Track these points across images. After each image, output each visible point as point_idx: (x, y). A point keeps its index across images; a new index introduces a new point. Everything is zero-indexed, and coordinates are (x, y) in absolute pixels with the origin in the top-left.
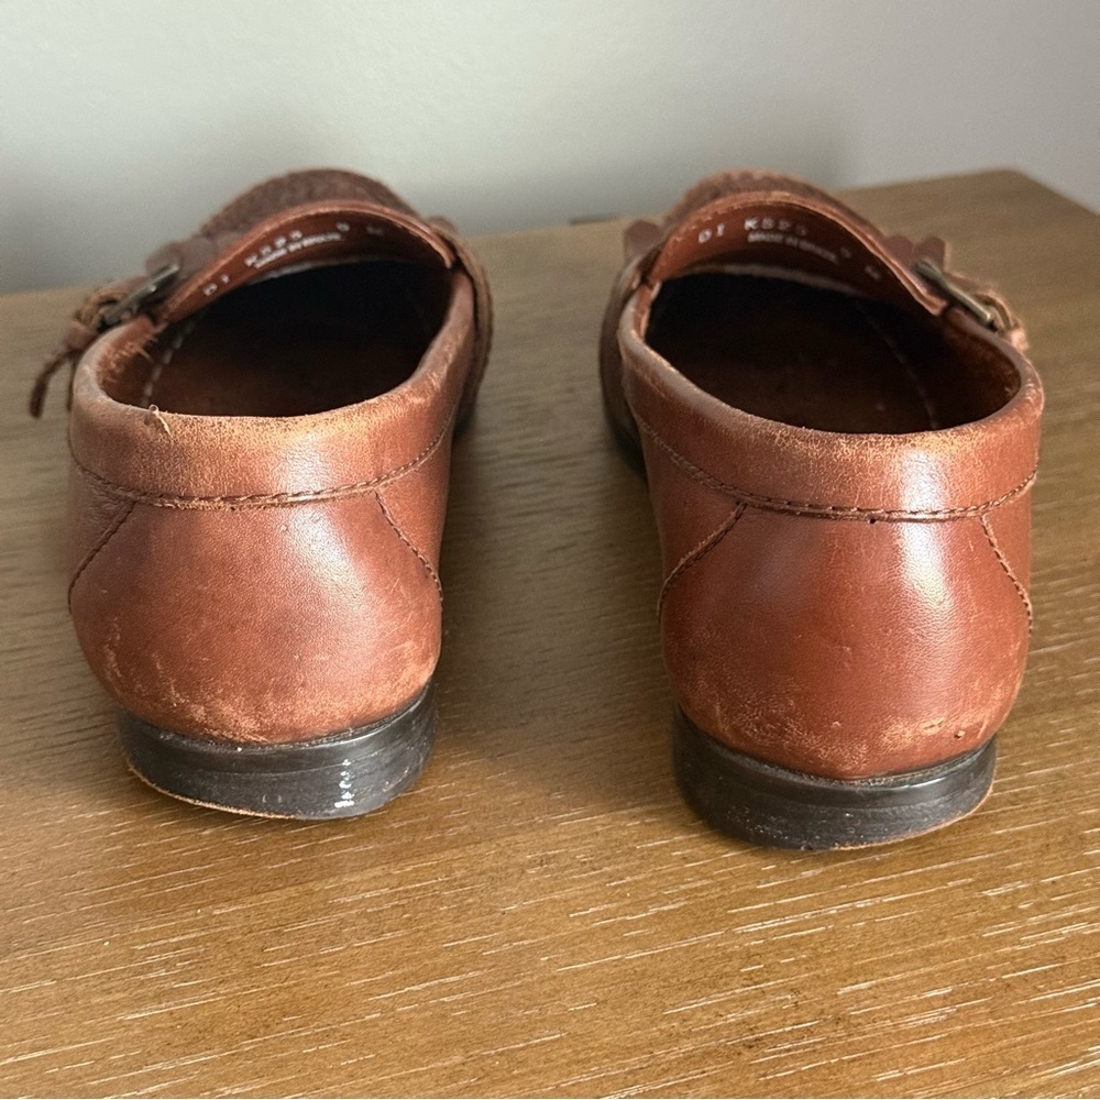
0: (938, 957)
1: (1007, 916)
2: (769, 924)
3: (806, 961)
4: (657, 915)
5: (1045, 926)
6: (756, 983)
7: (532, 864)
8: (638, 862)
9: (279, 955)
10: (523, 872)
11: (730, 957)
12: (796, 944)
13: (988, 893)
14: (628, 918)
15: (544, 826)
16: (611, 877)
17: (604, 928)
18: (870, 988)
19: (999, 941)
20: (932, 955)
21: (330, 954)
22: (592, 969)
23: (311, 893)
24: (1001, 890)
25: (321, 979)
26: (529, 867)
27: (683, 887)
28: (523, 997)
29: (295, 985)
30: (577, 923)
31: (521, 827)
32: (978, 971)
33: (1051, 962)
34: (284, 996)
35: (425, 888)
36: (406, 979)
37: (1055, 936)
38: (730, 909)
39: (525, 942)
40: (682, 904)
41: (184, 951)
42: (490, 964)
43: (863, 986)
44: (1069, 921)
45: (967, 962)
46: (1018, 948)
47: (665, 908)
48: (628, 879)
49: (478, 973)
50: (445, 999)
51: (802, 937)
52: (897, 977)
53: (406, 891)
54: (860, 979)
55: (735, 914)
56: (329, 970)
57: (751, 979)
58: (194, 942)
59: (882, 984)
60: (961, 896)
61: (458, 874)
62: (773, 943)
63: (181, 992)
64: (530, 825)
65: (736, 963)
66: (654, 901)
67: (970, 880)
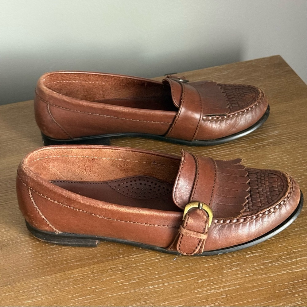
0: (184, 297)
1: (201, 287)
2: (153, 287)
3: (157, 296)
4: (132, 283)
5: (208, 290)
6: (146, 301)
7: (110, 269)
8: (131, 270)
9: (56, 289)
10: (108, 271)
11: (142, 294)
12: (156, 292)
13: (199, 281)
14: (125, 284)
15: (115, 259)
16: (125, 273)
17: (120, 286)
18: (168, 304)
19: (197, 293)
20: (182, 296)
21: (66, 289)
22: (115, 296)
23: (65, 274)
24: (201, 281)
25: (63, 295)
26: (109, 270)
27: (138, 277)
28: (100, 302)
29: (58, 296)
30: (115, 285)
31: (110, 259)
32: (190, 301)
33: (206, 299)
34: (56, 299)
35: (88, 274)
36: (79, 296)
37: (209, 293)
38: (146, 282)
39: (104, 289)
40: (137, 281)
41: (39, 287)
42: (96, 294)
43: (167, 303)
44: (212, 289)
45: (189, 298)
46: (200, 295)
47: (133, 282)
48: (128, 274)
49: (93, 296)
50: (86, 302)
51: (158, 290)
52: (174, 301)
53: (84, 275)
54: (167, 301)
55: (146, 284)
56: (65, 293)
57: (145, 300)
58: (41, 285)
59: (170, 303)
60: (193, 282)
61: (95, 271)
62: (152, 291)
63: (37, 297)
64: (112, 259)
65: (144, 296)
66: (131, 280)
67: (196, 278)
